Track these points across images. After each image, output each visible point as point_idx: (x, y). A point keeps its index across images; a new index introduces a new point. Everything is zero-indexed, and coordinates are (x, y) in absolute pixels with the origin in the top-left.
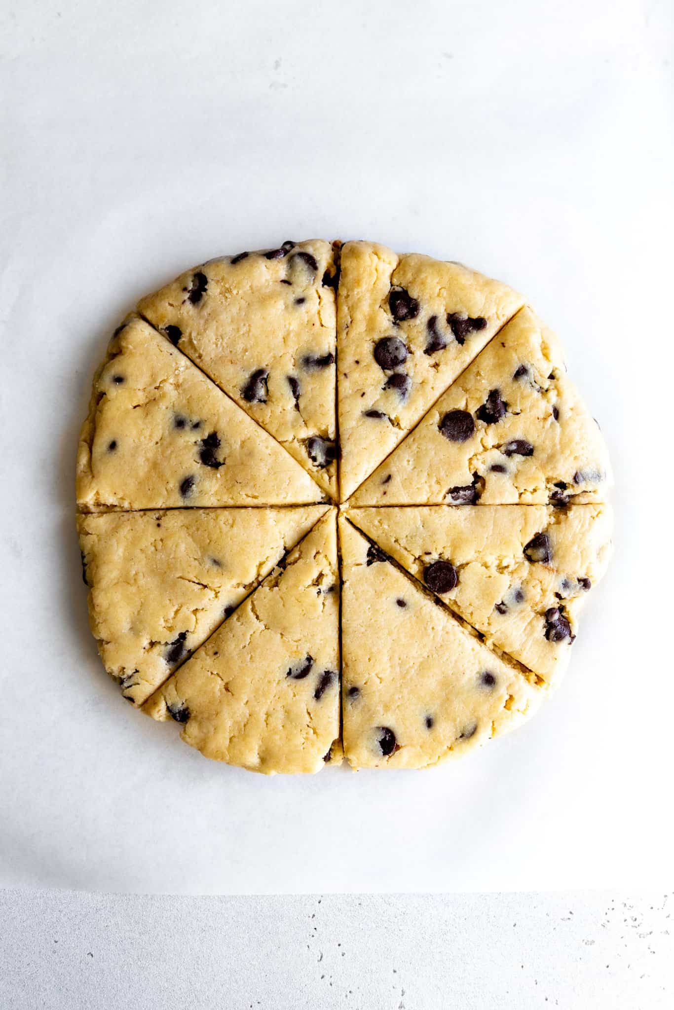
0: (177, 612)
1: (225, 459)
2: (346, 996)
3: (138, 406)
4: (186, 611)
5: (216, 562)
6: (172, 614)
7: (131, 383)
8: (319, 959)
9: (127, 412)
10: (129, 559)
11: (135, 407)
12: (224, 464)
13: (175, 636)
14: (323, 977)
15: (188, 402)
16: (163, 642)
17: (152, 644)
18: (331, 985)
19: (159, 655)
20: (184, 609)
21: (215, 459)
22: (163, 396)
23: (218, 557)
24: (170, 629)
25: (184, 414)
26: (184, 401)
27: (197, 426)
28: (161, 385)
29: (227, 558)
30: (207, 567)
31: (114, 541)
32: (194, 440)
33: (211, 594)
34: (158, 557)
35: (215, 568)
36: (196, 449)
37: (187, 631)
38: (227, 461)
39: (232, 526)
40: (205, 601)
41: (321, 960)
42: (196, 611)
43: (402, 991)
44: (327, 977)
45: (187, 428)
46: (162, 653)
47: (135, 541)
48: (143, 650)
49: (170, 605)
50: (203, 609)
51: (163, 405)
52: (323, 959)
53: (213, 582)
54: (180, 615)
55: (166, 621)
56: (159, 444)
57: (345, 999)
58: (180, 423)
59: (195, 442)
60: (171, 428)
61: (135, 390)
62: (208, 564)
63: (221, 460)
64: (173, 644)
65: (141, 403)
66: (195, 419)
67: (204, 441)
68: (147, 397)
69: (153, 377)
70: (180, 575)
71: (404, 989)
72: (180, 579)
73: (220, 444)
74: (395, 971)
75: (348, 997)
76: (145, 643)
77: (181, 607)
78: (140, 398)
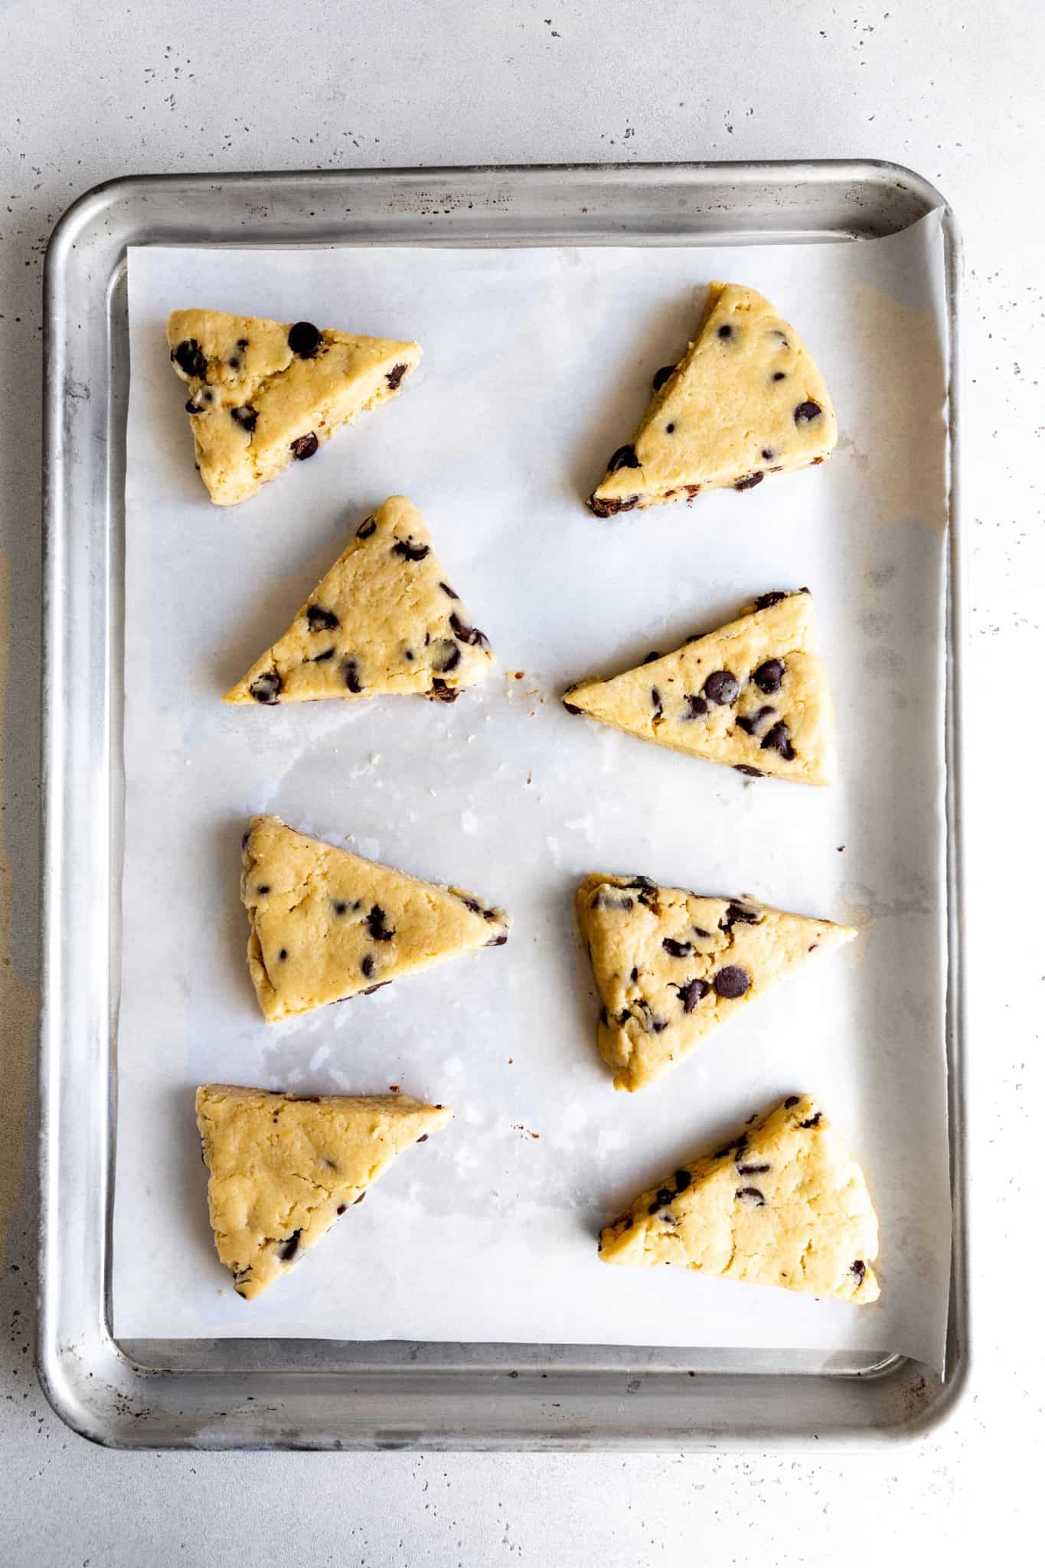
0: (292, 1209)
1: (394, 928)
2: (450, 1527)
3: (293, 908)
4: (301, 1209)
5: (331, 1165)
6: (287, 1211)
7: (278, 889)
8: (425, 1487)
9: (285, 919)
10: (244, 1150)
11: (291, 910)
12: (395, 932)
13: (290, 1234)
14: (427, 1507)
15: (341, 887)
16: (278, 1239)
17: (268, 1241)
18: (435, 1515)
19: (273, 1253)
20: (299, 1207)
21: (385, 931)
22: (315, 890)
23: (333, 1159)
24: (286, 1226)
25: (341, 898)
26: (337, 887)
27: (357, 906)
28: (309, 880)
29: (341, 1161)
30: (321, 1168)
31: (230, 1131)
32: (360, 920)
33: (325, 1195)
34: (273, 1152)
35: (329, 1171)
36: (364, 930)
37: (301, 1229)
38: (397, 929)
39: (346, 1130)
40: (319, 1200)
41: (426, 1489)
42: (310, 1209)
43: (507, 1525)
44: (431, 1507)
45: (349, 910)
46: (276, 1251)
47: (250, 1134)
48: (258, 1247)
49: (285, 1202)
50: (316, 1208)
51: (318, 898)
52: (428, 1487)
53: (326, 1184)
54: (295, 1213)
55: (281, 1217)
56: (328, 937)
57: (448, 1530)
58: (341, 909)
59: (361, 922)
60: (334, 916)
61: (285, 894)
62: (323, 1165)
63: (390, 929)
64: (287, 1241)
65: (296, 904)
66: (353, 900)
67: (368, 917)
68: (299, 896)
69: (298, 875)
70: (295, 1172)
71: (509, 1523)
72: (295, 1177)
73: (384, 916)
74: (500, 1505)
75: (452, 1528)
76: (261, 1240)
77: (296, 1204)
78: (294, 900)
